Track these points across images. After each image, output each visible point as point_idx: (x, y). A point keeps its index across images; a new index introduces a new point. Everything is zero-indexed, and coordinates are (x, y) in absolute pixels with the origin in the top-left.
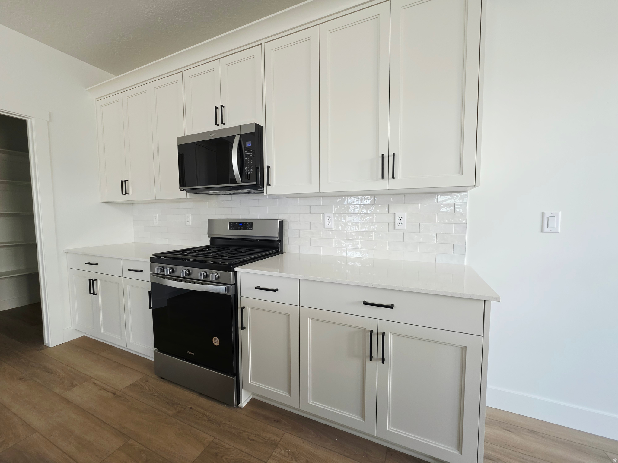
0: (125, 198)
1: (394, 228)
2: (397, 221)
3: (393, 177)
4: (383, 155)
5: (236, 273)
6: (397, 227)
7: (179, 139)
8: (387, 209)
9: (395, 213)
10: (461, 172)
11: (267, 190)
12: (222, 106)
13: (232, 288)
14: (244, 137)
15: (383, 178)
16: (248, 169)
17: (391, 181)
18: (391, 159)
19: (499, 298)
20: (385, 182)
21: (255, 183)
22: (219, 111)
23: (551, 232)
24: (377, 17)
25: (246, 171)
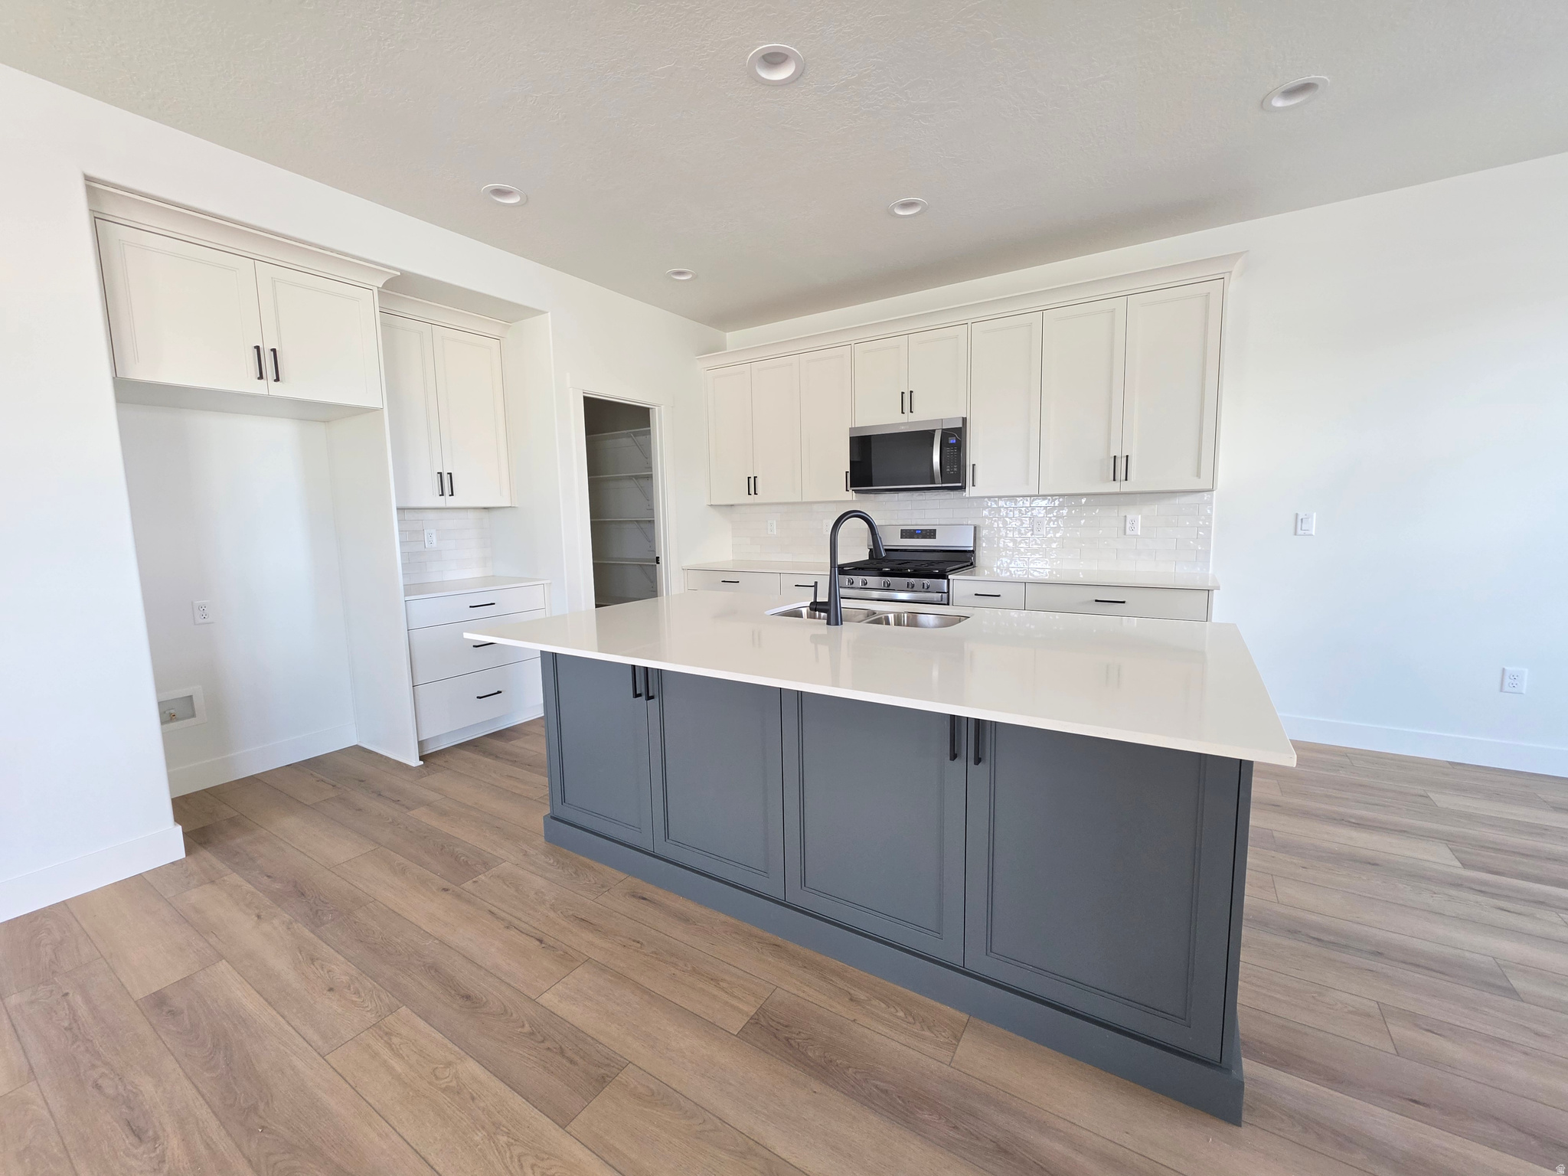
0: (752, 498)
1: (1125, 534)
2: (1128, 525)
3: (1126, 480)
4: (1115, 457)
5: (949, 580)
6: (1128, 532)
7: (851, 429)
8: (1116, 511)
9: (1125, 516)
10: (1198, 475)
11: (971, 491)
12: (911, 392)
13: (945, 595)
14: (947, 434)
15: (1114, 480)
16: (950, 468)
17: (1124, 483)
18: (1124, 460)
19: (1219, 587)
20: (1117, 484)
21: (960, 485)
22: (907, 400)
23: (1305, 535)
24: (1113, 311)
25: (948, 470)
